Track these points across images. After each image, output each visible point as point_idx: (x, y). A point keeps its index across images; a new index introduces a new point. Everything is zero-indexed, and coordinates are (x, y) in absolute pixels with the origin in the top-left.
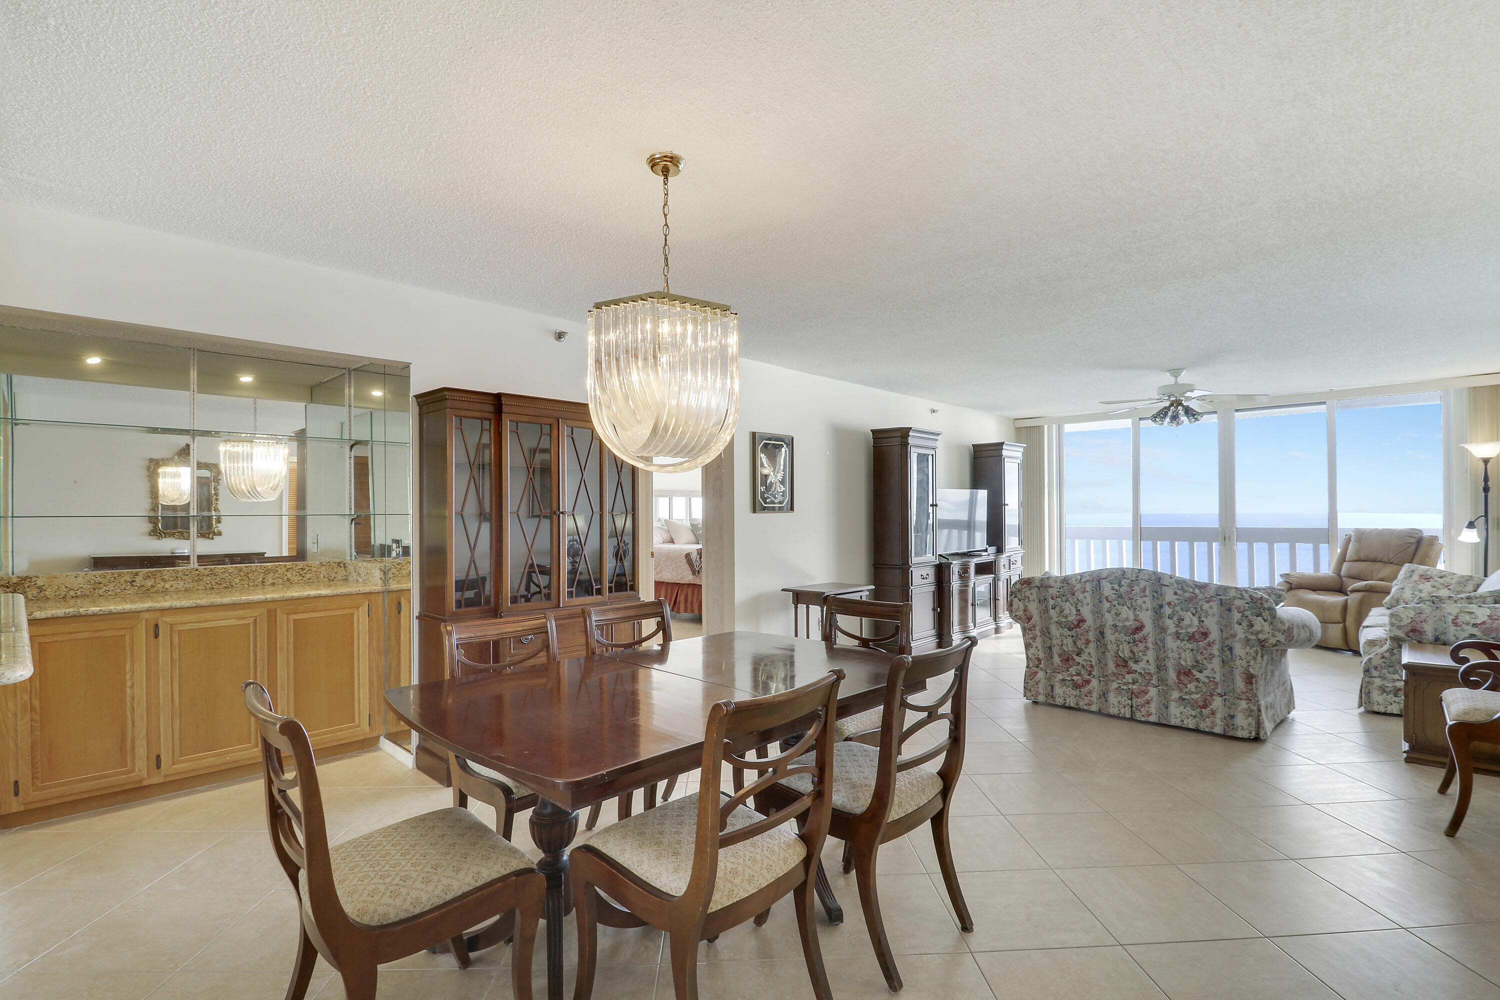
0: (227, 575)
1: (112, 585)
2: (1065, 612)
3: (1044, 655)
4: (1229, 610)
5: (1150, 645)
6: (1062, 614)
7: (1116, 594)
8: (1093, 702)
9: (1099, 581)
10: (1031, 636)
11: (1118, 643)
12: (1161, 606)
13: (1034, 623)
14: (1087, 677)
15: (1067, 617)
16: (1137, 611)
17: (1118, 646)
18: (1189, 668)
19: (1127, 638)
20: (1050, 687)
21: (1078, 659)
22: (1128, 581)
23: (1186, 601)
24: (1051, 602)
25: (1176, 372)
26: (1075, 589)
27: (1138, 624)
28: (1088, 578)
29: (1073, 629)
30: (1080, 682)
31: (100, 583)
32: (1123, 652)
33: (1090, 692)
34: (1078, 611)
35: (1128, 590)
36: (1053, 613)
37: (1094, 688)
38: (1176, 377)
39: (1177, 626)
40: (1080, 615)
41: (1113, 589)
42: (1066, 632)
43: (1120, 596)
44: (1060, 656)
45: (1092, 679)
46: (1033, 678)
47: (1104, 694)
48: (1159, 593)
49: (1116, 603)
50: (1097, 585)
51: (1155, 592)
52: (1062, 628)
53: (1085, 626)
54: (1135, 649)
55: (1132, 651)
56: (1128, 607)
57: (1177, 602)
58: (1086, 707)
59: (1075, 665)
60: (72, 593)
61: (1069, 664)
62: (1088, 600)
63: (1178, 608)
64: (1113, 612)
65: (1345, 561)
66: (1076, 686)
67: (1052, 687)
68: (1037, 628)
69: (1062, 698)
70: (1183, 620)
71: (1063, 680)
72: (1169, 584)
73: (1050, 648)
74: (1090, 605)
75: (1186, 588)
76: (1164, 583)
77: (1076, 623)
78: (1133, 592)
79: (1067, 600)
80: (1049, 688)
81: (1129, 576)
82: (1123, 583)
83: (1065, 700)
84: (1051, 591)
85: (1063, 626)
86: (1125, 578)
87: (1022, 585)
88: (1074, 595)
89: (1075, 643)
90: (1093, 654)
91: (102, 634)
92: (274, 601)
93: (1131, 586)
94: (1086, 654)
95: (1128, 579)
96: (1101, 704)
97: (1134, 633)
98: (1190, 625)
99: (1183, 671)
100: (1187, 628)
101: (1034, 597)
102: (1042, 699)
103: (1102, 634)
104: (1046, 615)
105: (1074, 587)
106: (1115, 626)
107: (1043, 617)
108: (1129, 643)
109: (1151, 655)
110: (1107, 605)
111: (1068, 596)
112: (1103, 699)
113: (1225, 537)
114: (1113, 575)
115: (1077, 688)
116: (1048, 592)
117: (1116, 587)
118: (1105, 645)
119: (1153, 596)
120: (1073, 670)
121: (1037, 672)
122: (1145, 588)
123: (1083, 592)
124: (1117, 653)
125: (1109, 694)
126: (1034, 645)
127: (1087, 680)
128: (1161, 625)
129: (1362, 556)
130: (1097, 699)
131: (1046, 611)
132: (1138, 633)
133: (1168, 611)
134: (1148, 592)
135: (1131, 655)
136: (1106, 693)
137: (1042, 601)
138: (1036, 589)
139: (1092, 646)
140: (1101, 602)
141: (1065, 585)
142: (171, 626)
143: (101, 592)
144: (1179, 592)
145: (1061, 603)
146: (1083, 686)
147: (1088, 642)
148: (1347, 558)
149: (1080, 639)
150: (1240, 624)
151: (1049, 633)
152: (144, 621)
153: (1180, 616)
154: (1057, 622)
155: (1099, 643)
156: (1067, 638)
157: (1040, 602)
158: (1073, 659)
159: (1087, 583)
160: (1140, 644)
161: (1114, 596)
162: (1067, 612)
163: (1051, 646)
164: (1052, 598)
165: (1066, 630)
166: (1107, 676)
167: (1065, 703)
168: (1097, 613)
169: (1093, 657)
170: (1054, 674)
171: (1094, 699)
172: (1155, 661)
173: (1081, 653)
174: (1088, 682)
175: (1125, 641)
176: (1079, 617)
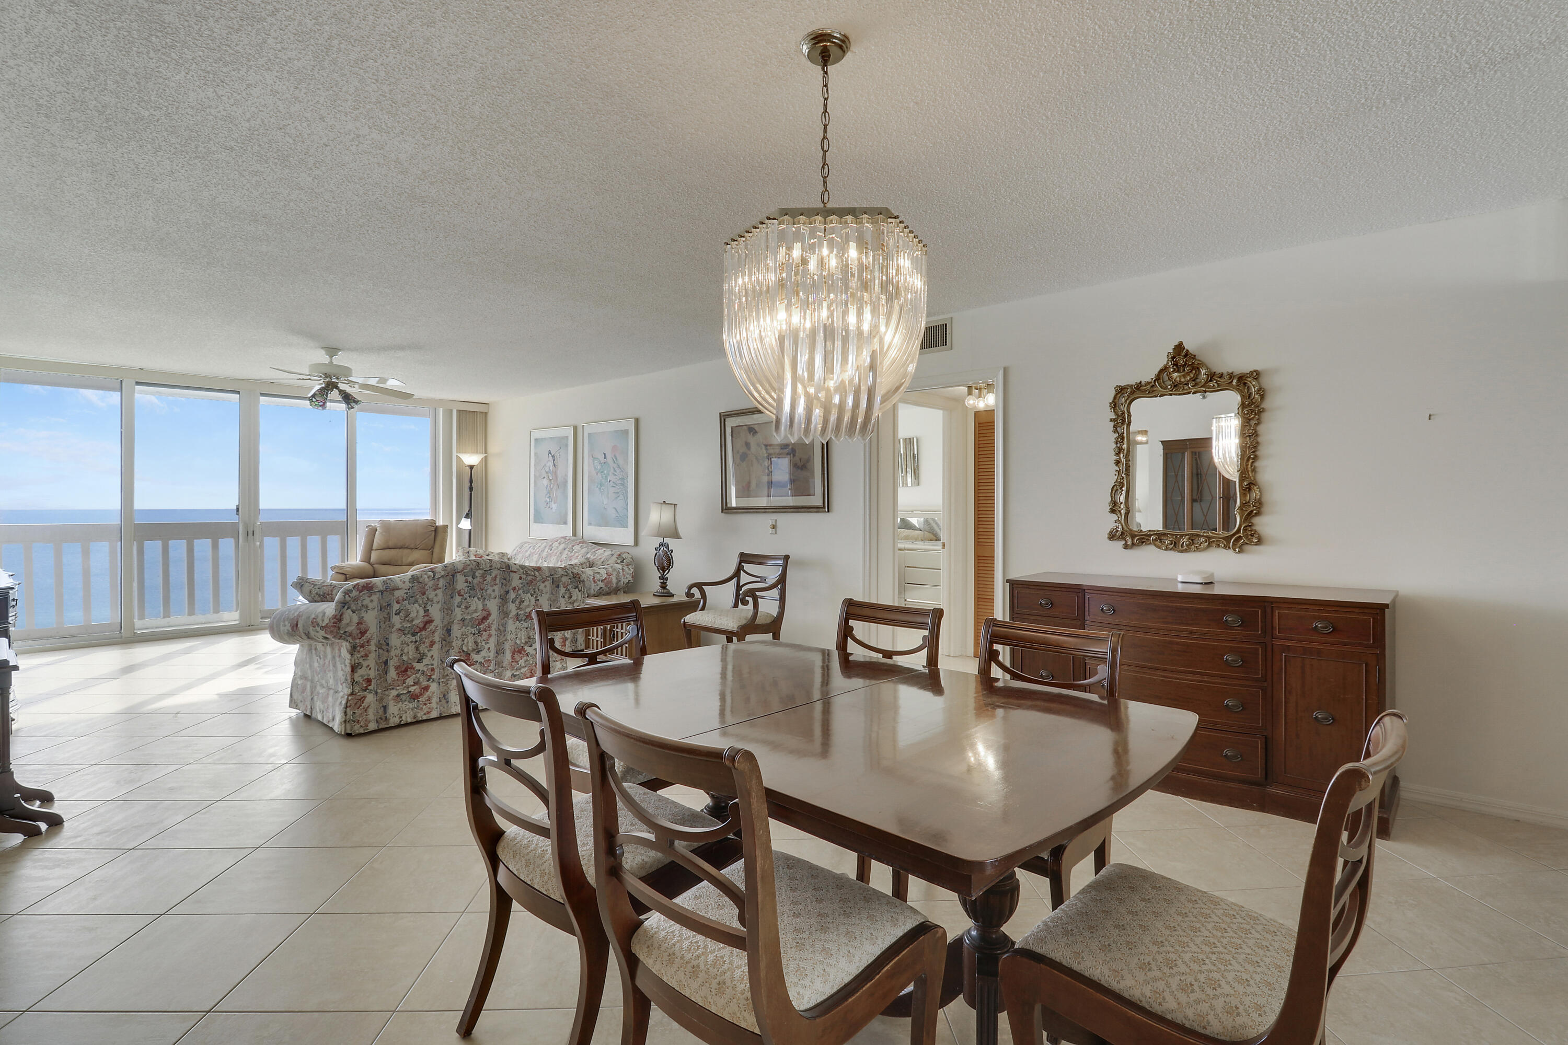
2: (411, 616)
3: (377, 673)
4: (558, 586)
5: (493, 632)
6: (407, 619)
7: (468, 586)
8: (433, 708)
9: (453, 576)
10: (363, 653)
11: (464, 636)
12: (507, 592)
13: (369, 637)
14: (425, 684)
15: (412, 621)
16: (486, 600)
17: (463, 641)
18: (522, 645)
19: (473, 630)
20: (382, 708)
21: (418, 666)
22: (481, 572)
23: (527, 584)
24: (396, 607)
25: (332, 351)
26: (426, 587)
27: (485, 613)
28: (443, 573)
29: (417, 633)
30: (418, 691)
32: (467, 646)
33: (429, 699)
34: (426, 611)
35: (481, 580)
36: (396, 620)
37: (433, 693)
38: (331, 357)
39: (519, 608)
40: (427, 616)
41: (467, 582)
42: (410, 638)
43: (472, 588)
44: (397, 668)
45: (431, 684)
46: (361, 706)
47: (444, 696)
48: (508, 580)
49: (467, 596)
50: (450, 580)
51: (505, 579)
52: (404, 634)
53: (432, 627)
54: (479, 639)
55: (476, 643)
56: (478, 599)
57: (521, 585)
58: (425, 718)
59: (413, 674)
61: (407, 675)
62: (440, 597)
63: (520, 592)
64: (463, 607)
65: (372, 550)
66: (414, 697)
67: (385, 707)
68: (373, 642)
69: (398, 717)
70: (523, 602)
71: (398, 696)
72: (516, 570)
73: (386, 663)
74: (440, 603)
75: (529, 572)
76: (513, 570)
77: (421, 625)
78: (485, 582)
79: (416, 601)
80: (381, 711)
81: (484, 566)
82: (477, 574)
83: (401, 717)
84: (398, 594)
85: (406, 632)
86: (480, 569)
87: (361, 592)
88: (424, 594)
89: (417, 649)
90: (436, 656)
93: (483, 577)
94: (429, 658)
95: (482, 569)
96: (441, 708)
97: (480, 624)
98: (529, 605)
99: (517, 650)
100: (526, 608)
101: (375, 603)
102: (374, 726)
103: (449, 631)
104: (387, 623)
105: (426, 585)
106: (463, 620)
107: (382, 627)
108: (474, 634)
109: (492, 642)
110: (458, 599)
111: (418, 596)
112: (444, 701)
113: (253, 535)
114: (469, 567)
115: (414, 699)
116: (394, 596)
117: (470, 579)
118: (450, 643)
119: (502, 584)
120: (410, 681)
121: (365, 697)
122: (496, 576)
123: (435, 590)
124: (461, 648)
125: (449, 695)
126: (365, 664)
127: (426, 687)
128: (505, 609)
129: (391, 544)
130: (437, 704)
131: (388, 618)
132: (484, 623)
133: (512, 595)
134: (498, 581)
135: (475, 647)
136: (446, 693)
137: (385, 607)
138: (378, 595)
139: (436, 647)
140: (452, 598)
141: (416, 584)
144: (524, 576)
145: (408, 606)
146: (421, 695)
147: (432, 644)
148: (375, 547)
149: (424, 643)
150: (564, 597)
151: (388, 644)
153: (522, 598)
154: (400, 630)
155: (444, 642)
156: (408, 645)
157: (381, 610)
158: (412, 668)
159: (441, 579)
160: (484, 633)
161: (466, 589)
162: (413, 615)
163: (387, 660)
164: (398, 602)
165: (409, 636)
166: (447, 675)
167: (401, 721)
168: (447, 609)
169: (436, 659)
170: (386, 693)
171: (434, 705)
172: (495, 646)
173: (422, 659)
174: (426, 688)
175: (471, 633)
176: (426, 618)
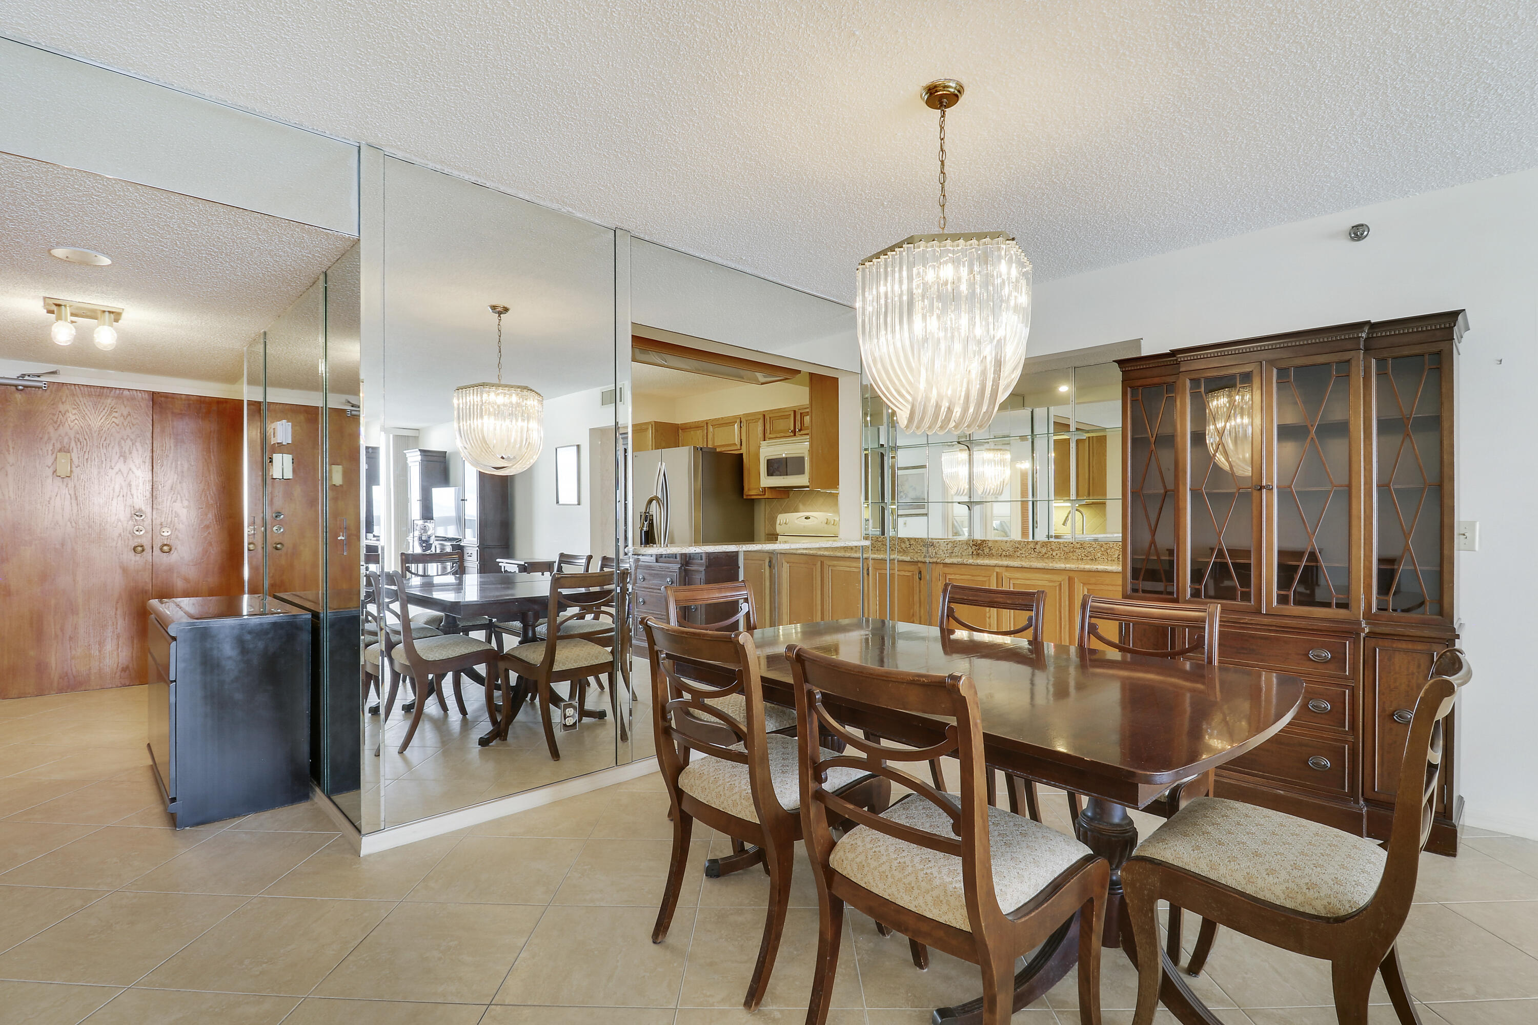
0: (1092, 549)
1: (1024, 550)
31: (1018, 548)
60: (1004, 553)
91: (976, 578)
92: (1071, 570)
142: (1010, 579)
143: (1018, 554)
152: (995, 574)
